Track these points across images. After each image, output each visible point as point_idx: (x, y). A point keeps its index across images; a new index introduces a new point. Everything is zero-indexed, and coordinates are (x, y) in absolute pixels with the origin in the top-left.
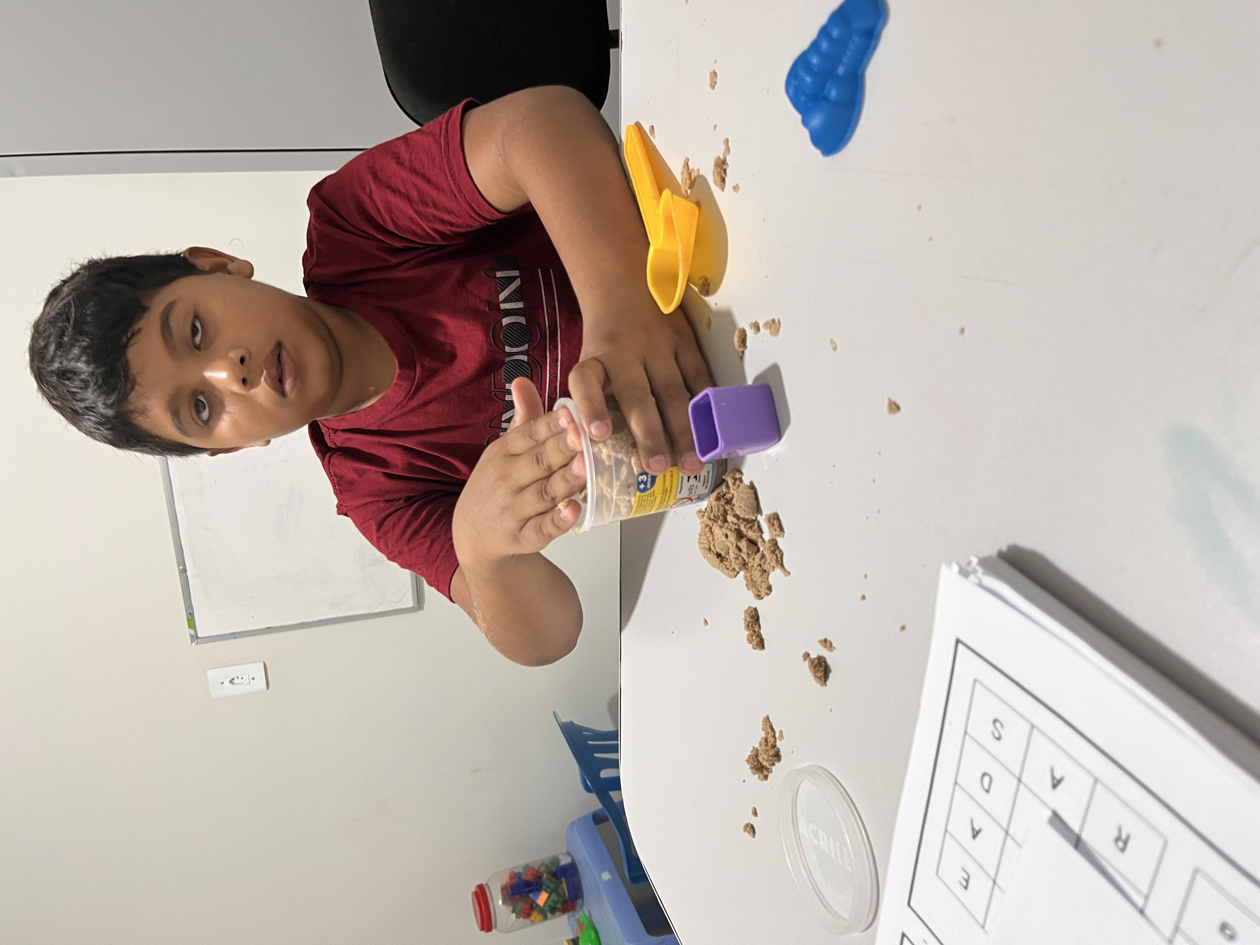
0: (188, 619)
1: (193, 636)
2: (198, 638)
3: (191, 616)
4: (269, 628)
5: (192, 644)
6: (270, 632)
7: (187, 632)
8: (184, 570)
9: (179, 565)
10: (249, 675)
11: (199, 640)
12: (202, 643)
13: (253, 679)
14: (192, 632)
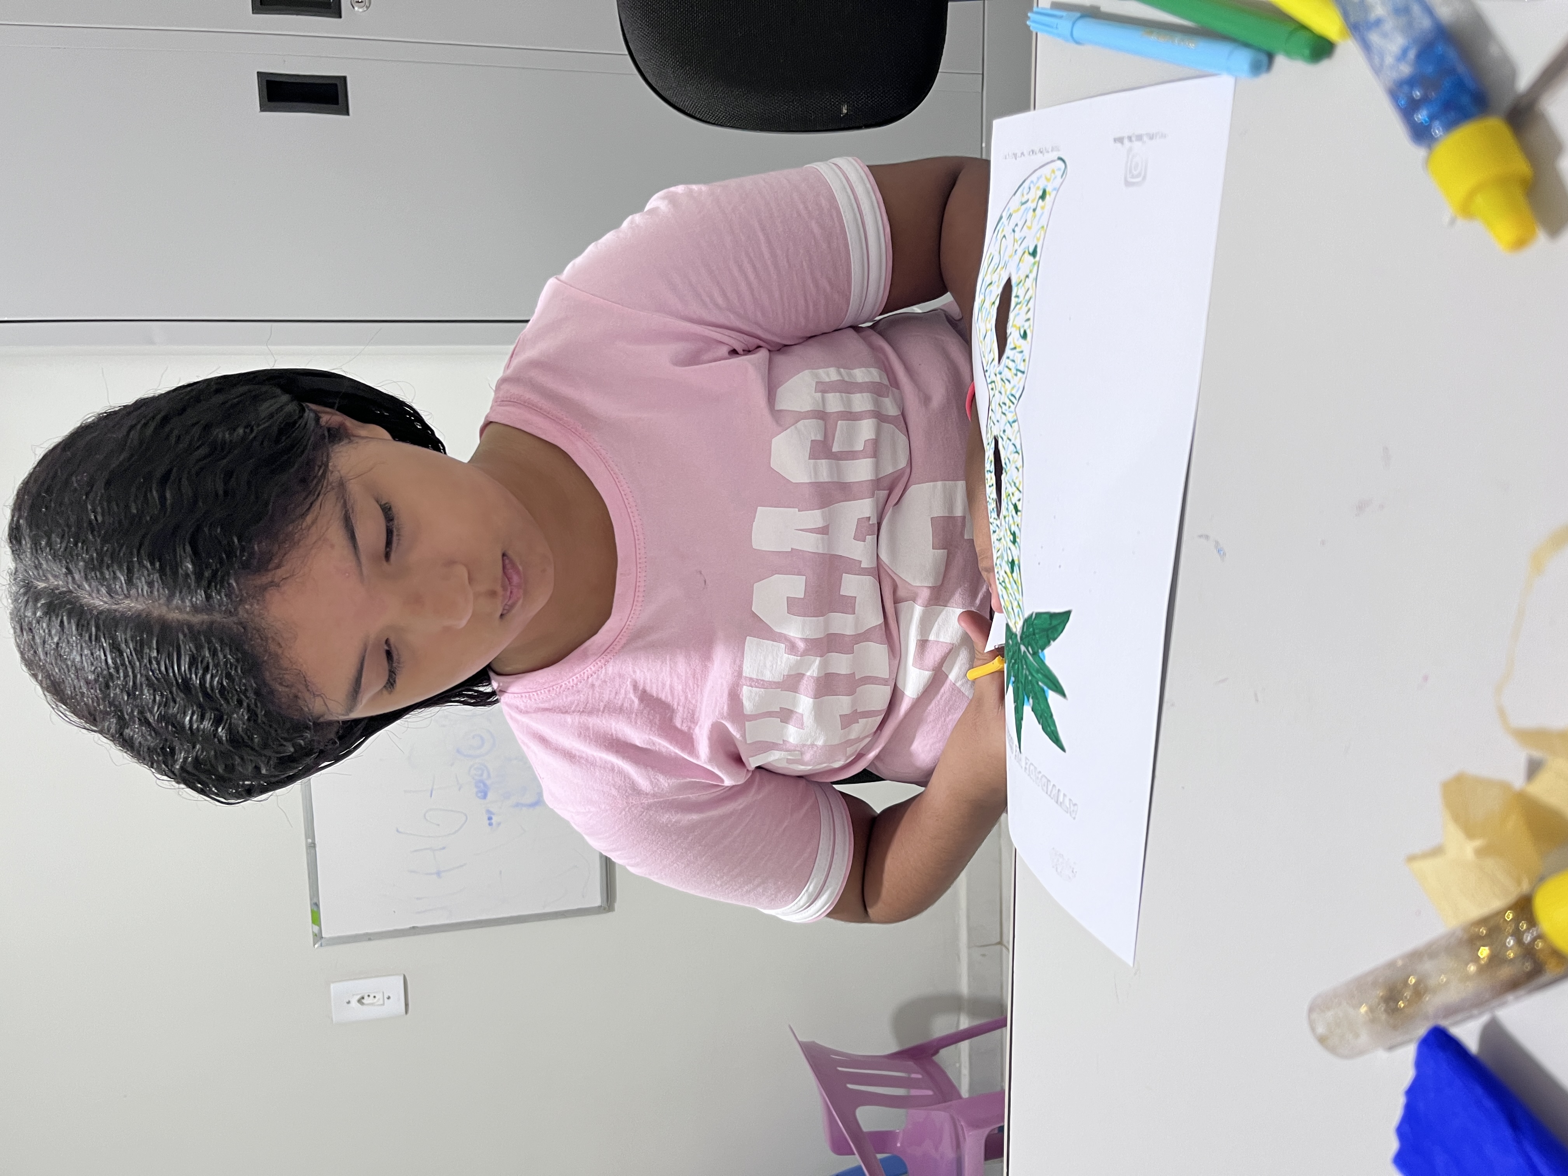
0: (312, 911)
1: (316, 935)
2: (322, 938)
3: (316, 905)
4: (414, 927)
5: (314, 946)
6: (415, 934)
7: (310, 929)
8: (313, 845)
9: (307, 838)
10: (383, 993)
11: (323, 940)
12: (328, 945)
13: (389, 998)
14: (316, 929)
